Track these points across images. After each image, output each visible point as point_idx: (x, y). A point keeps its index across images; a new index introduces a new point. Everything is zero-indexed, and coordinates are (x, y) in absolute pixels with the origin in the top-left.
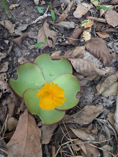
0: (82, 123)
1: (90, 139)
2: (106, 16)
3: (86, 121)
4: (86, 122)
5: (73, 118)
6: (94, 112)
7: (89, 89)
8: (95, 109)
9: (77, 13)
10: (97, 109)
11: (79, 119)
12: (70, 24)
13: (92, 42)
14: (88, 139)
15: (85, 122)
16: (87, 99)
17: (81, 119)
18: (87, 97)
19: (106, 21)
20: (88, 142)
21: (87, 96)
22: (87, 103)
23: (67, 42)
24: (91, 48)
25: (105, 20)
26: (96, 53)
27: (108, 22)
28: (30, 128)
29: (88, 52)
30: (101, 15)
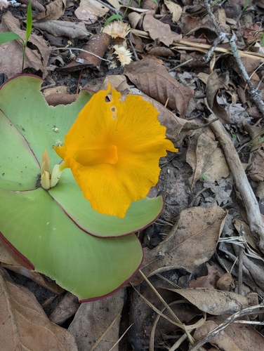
0: (188, 264)
1: (236, 302)
2: (146, 26)
3: (198, 256)
4: (201, 257)
5: (159, 258)
6: (209, 223)
7: (169, 171)
8: (206, 215)
9: (84, 11)
10: (212, 213)
11: (176, 255)
12: (76, 26)
13: (134, 70)
14: (232, 305)
15: (196, 258)
16: (173, 195)
17: (181, 254)
18: (172, 191)
19: (149, 36)
20: (236, 315)
21: (170, 188)
22: (178, 204)
23: (81, 61)
24: (141, 79)
25: (146, 34)
26: (155, 88)
27: (154, 37)
28: (28, 339)
29: (136, 87)
30: (135, 24)
